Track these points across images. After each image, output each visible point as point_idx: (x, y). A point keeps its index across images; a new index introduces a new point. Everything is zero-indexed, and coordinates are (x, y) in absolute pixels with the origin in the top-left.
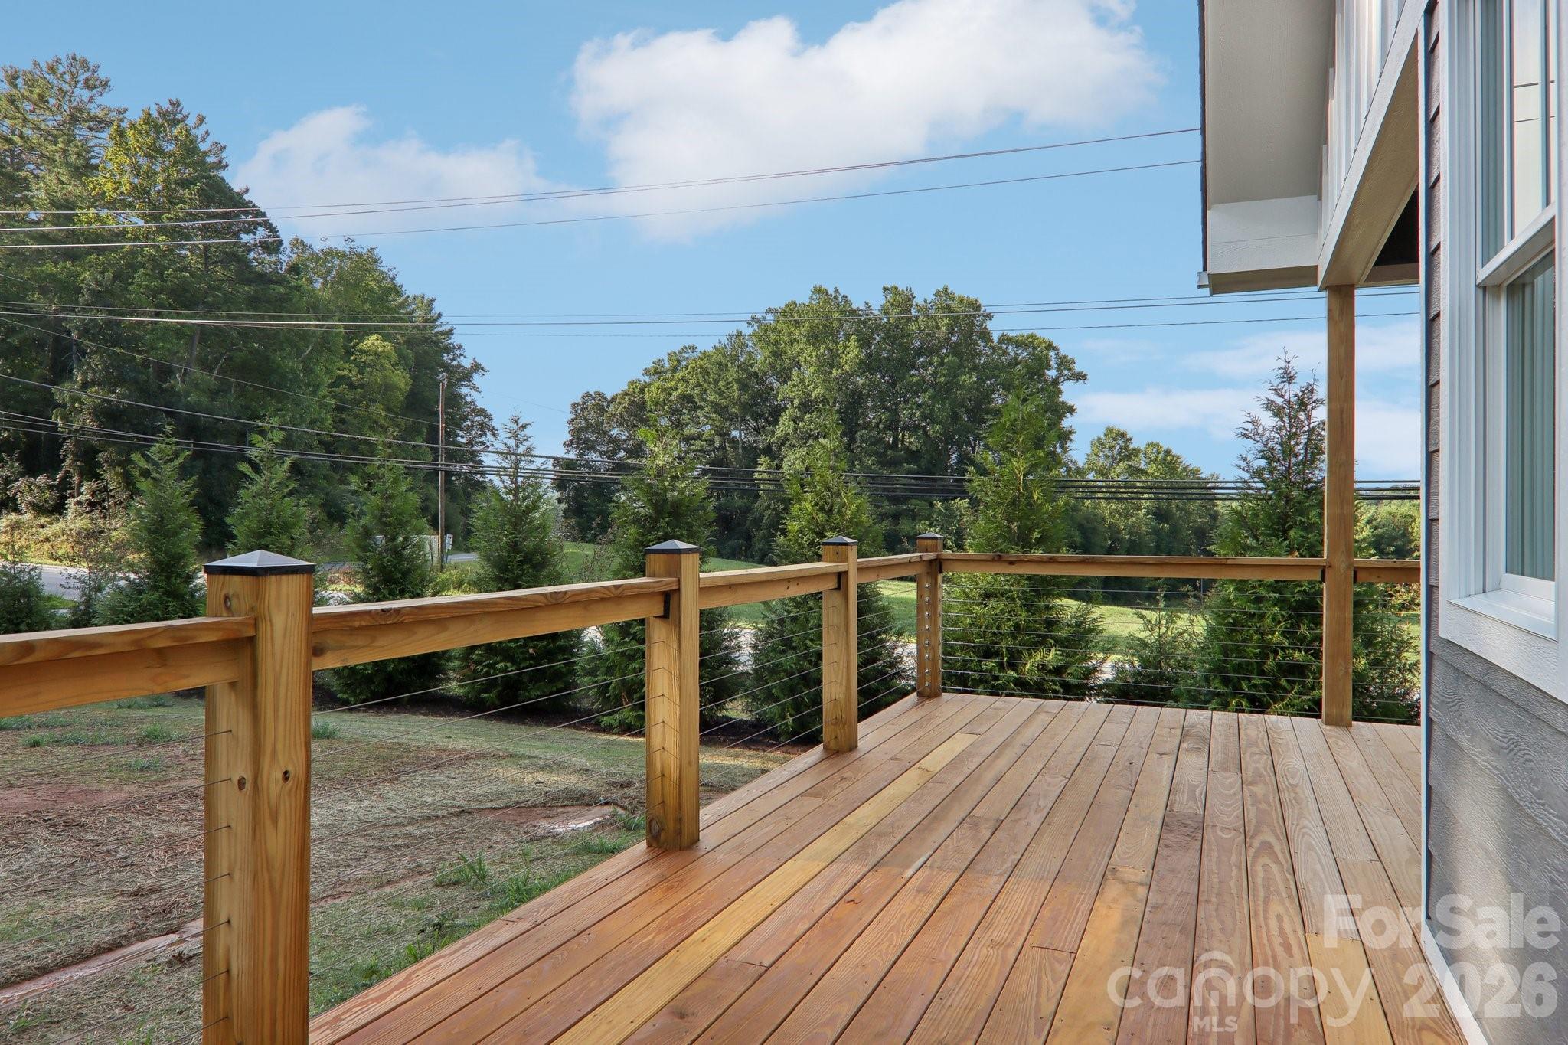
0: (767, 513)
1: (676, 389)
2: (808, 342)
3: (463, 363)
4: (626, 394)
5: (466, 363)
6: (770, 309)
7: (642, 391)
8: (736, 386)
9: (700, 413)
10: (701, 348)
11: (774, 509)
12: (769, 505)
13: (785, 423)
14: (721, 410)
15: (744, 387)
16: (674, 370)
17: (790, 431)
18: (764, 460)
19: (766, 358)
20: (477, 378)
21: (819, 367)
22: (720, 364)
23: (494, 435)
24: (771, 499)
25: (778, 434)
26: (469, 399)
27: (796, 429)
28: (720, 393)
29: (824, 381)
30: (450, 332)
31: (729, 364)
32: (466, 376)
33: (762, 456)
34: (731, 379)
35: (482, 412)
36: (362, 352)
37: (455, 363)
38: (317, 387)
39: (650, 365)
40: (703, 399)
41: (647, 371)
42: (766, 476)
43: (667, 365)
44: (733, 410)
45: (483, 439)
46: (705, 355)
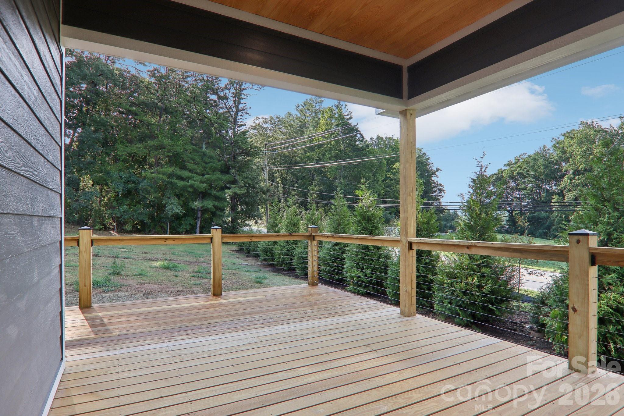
0: (556, 219)
1: (516, 170)
2: (578, 146)
3: (433, 169)
4: (495, 174)
5: (434, 169)
6: (562, 134)
7: (502, 173)
8: (542, 167)
9: (526, 180)
10: (528, 154)
11: (560, 217)
12: (558, 215)
13: (566, 181)
14: (536, 178)
15: (546, 167)
16: (516, 163)
17: (568, 184)
18: (555, 198)
19: (558, 154)
20: (437, 173)
21: (583, 156)
22: (535, 159)
23: (444, 193)
24: (558, 213)
25: (563, 185)
26: (435, 181)
27: (571, 183)
28: (536, 171)
29: (586, 161)
30: (428, 159)
31: (539, 159)
32: (434, 173)
33: (555, 195)
34: (540, 165)
35: (440, 185)
36: (394, 168)
37: (431, 169)
38: (378, 181)
39: (506, 163)
40: (528, 174)
41: (505, 165)
42: (556, 204)
43: (513, 162)
44: (543, 177)
45: (441, 194)
46: (530, 156)
